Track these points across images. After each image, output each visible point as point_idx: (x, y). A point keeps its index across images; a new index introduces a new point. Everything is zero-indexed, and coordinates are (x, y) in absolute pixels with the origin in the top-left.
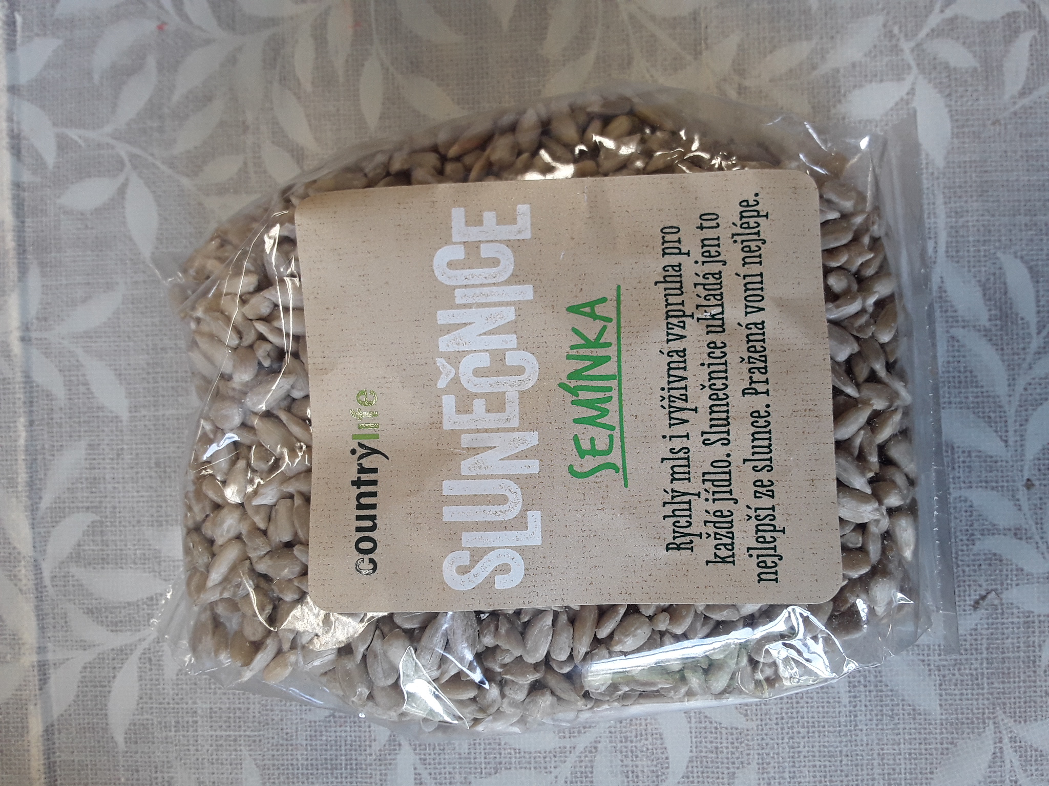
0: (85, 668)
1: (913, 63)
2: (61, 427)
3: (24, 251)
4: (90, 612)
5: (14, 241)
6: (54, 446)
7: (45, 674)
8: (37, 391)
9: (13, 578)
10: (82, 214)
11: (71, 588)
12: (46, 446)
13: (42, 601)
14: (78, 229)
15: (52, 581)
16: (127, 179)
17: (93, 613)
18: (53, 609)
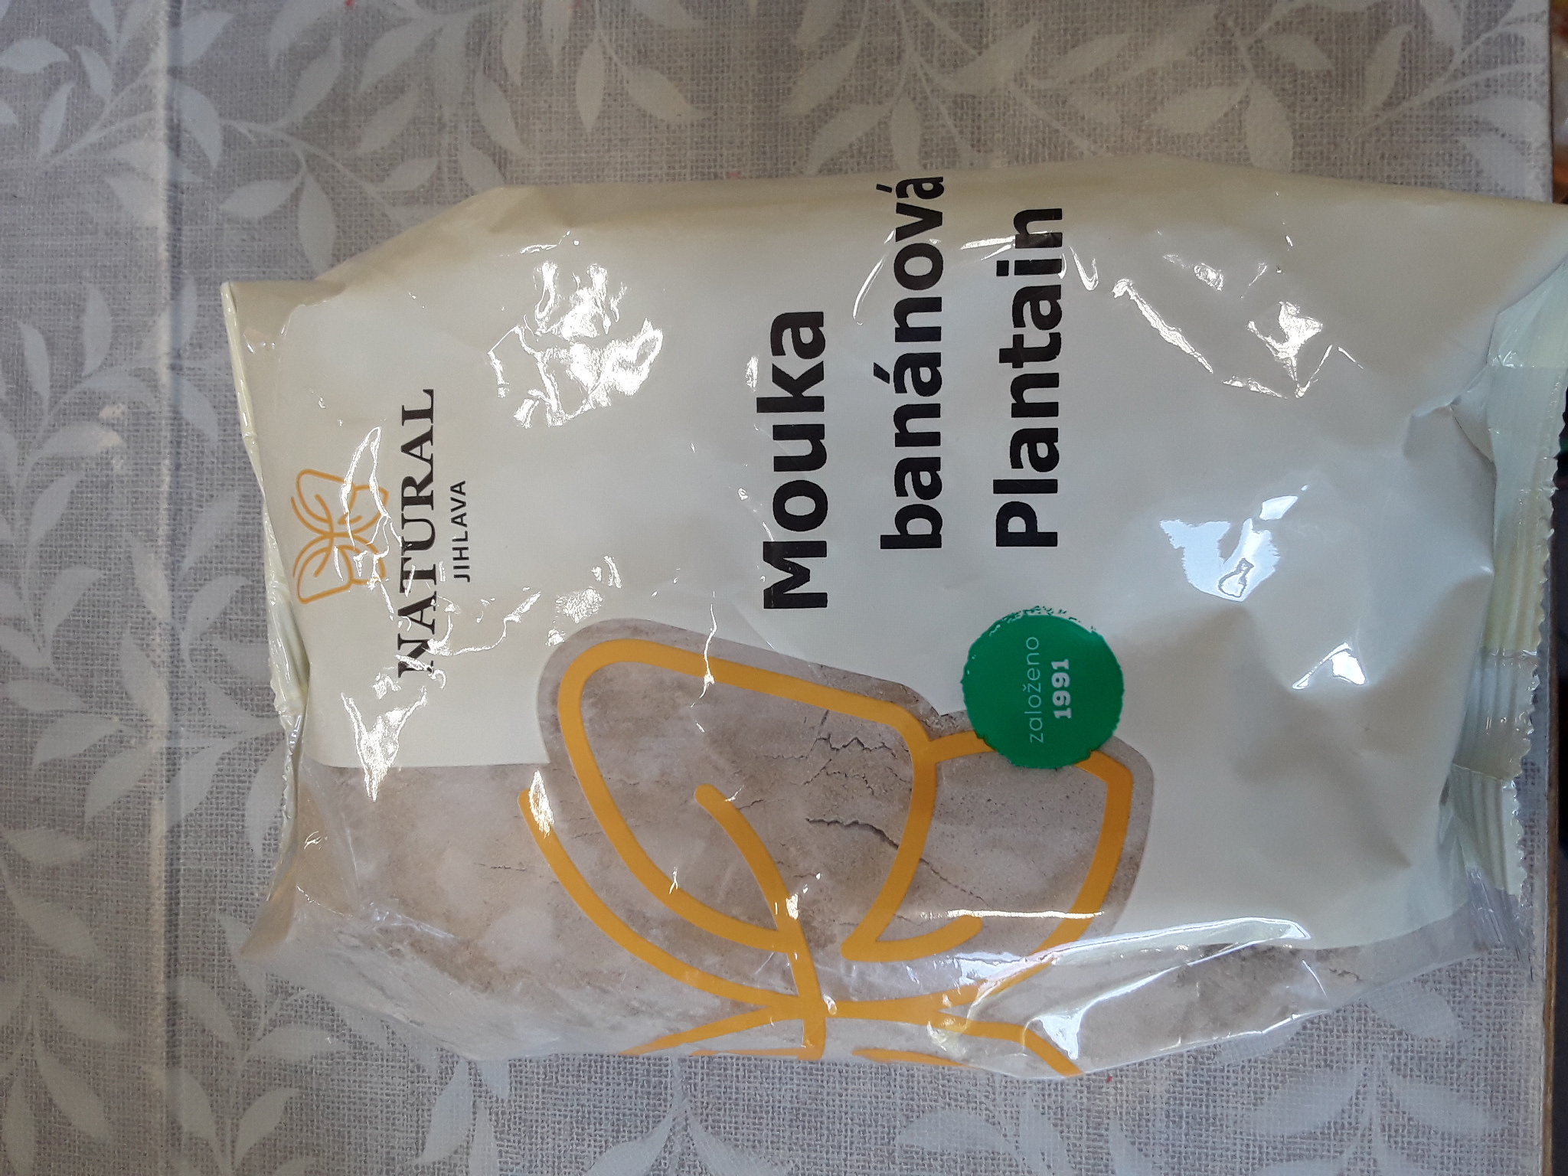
0: (223, 759)
1: (1249, 65)
2: (212, 474)
3: (180, 264)
4: (232, 692)
5: (168, 251)
6: (202, 496)
7: (175, 764)
8: (187, 431)
9: (145, 647)
10: (249, 223)
11: (213, 664)
12: (194, 496)
13: (177, 677)
14: (243, 240)
15: (191, 655)
16: (302, 183)
17: (236, 694)
18: (190, 688)
